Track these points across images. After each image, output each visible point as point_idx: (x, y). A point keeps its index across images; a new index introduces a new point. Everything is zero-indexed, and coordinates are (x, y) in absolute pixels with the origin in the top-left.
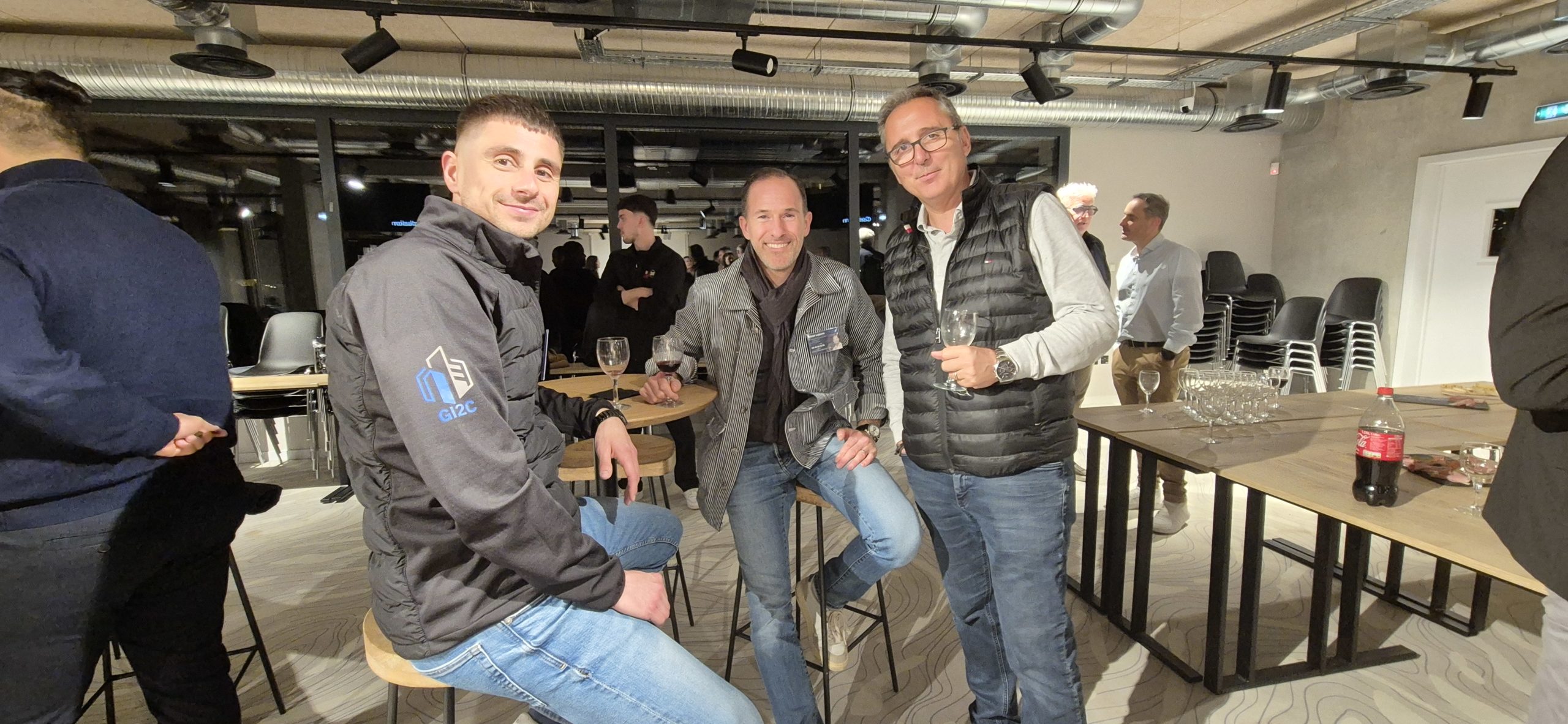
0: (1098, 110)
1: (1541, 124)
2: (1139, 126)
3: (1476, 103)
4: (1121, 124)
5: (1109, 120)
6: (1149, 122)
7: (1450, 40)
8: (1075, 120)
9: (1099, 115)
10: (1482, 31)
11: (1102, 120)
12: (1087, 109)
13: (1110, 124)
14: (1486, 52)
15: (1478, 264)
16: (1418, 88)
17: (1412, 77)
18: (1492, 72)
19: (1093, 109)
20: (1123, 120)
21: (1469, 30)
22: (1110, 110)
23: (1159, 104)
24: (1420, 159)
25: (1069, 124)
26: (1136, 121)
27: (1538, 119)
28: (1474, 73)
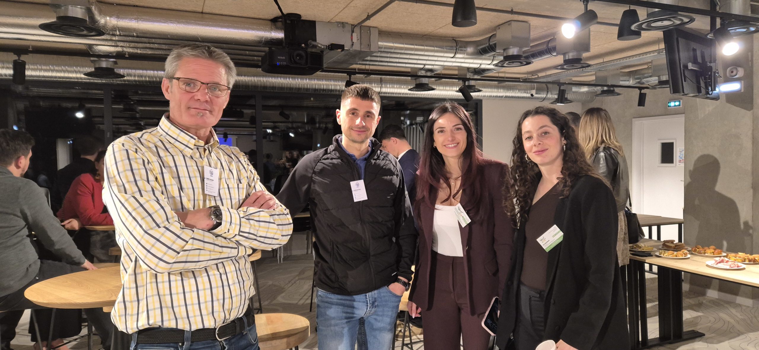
0: (495, 92)
1: (670, 109)
2: (514, 99)
3: (642, 101)
4: (506, 98)
5: (500, 97)
6: (518, 98)
7: (630, 74)
8: (484, 96)
9: (495, 94)
10: (643, 72)
11: (496, 97)
12: (489, 92)
13: (500, 98)
14: (644, 80)
15: (658, 167)
16: (618, 94)
17: (617, 90)
18: (647, 88)
19: (492, 92)
20: (506, 97)
21: (636, 71)
22: (500, 92)
23: (522, 90)
24: (633, 119)
25: (481, 98)
26: (512, 97)
27: (669, 106)
28: (640, 89)
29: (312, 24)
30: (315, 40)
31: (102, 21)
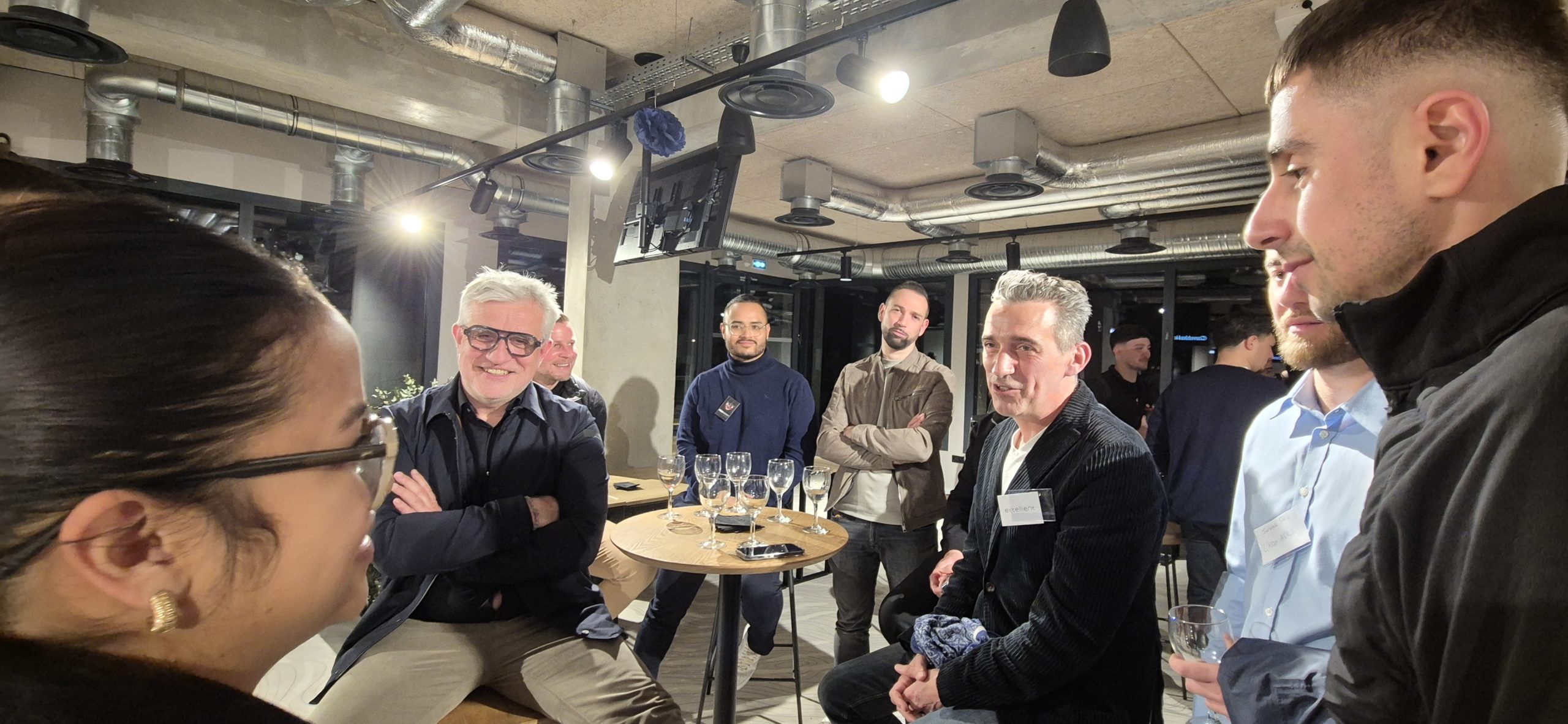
31: (1070, 171)
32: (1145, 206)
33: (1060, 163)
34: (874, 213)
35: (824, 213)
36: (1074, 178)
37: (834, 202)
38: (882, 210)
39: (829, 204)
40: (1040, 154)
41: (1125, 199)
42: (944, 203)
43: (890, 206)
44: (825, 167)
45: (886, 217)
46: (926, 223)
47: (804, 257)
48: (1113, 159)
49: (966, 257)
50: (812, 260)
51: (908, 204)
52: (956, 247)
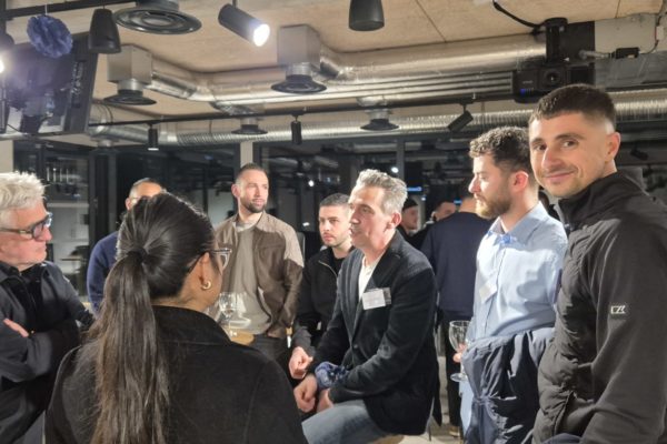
29: (588, 28)
30: (593, 49)
31: (341, 72)
32: (387, 98)
33: (334, 66)
34: (185, 94)
35: (147, 94)
36: (344, 78)
37: (154, 85)
38: (191, 92)
39: (150, 87)
40: (322, 60)
41: (375, 92)
42: (244, 88)
43: (199, 88)
44: (145, 53)
45: (195, 97)
46: (227, 103)
47: (107, 128)
48: (369, 65)
49: (254, 129)
50: (114, 130)
51: (213, 87)
52: (248, 121)
